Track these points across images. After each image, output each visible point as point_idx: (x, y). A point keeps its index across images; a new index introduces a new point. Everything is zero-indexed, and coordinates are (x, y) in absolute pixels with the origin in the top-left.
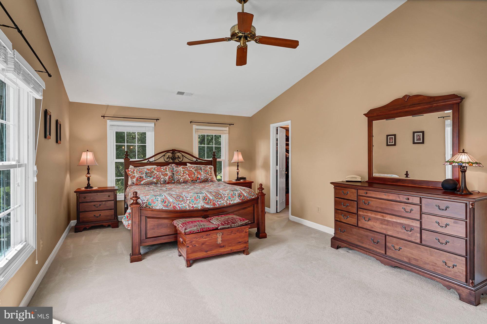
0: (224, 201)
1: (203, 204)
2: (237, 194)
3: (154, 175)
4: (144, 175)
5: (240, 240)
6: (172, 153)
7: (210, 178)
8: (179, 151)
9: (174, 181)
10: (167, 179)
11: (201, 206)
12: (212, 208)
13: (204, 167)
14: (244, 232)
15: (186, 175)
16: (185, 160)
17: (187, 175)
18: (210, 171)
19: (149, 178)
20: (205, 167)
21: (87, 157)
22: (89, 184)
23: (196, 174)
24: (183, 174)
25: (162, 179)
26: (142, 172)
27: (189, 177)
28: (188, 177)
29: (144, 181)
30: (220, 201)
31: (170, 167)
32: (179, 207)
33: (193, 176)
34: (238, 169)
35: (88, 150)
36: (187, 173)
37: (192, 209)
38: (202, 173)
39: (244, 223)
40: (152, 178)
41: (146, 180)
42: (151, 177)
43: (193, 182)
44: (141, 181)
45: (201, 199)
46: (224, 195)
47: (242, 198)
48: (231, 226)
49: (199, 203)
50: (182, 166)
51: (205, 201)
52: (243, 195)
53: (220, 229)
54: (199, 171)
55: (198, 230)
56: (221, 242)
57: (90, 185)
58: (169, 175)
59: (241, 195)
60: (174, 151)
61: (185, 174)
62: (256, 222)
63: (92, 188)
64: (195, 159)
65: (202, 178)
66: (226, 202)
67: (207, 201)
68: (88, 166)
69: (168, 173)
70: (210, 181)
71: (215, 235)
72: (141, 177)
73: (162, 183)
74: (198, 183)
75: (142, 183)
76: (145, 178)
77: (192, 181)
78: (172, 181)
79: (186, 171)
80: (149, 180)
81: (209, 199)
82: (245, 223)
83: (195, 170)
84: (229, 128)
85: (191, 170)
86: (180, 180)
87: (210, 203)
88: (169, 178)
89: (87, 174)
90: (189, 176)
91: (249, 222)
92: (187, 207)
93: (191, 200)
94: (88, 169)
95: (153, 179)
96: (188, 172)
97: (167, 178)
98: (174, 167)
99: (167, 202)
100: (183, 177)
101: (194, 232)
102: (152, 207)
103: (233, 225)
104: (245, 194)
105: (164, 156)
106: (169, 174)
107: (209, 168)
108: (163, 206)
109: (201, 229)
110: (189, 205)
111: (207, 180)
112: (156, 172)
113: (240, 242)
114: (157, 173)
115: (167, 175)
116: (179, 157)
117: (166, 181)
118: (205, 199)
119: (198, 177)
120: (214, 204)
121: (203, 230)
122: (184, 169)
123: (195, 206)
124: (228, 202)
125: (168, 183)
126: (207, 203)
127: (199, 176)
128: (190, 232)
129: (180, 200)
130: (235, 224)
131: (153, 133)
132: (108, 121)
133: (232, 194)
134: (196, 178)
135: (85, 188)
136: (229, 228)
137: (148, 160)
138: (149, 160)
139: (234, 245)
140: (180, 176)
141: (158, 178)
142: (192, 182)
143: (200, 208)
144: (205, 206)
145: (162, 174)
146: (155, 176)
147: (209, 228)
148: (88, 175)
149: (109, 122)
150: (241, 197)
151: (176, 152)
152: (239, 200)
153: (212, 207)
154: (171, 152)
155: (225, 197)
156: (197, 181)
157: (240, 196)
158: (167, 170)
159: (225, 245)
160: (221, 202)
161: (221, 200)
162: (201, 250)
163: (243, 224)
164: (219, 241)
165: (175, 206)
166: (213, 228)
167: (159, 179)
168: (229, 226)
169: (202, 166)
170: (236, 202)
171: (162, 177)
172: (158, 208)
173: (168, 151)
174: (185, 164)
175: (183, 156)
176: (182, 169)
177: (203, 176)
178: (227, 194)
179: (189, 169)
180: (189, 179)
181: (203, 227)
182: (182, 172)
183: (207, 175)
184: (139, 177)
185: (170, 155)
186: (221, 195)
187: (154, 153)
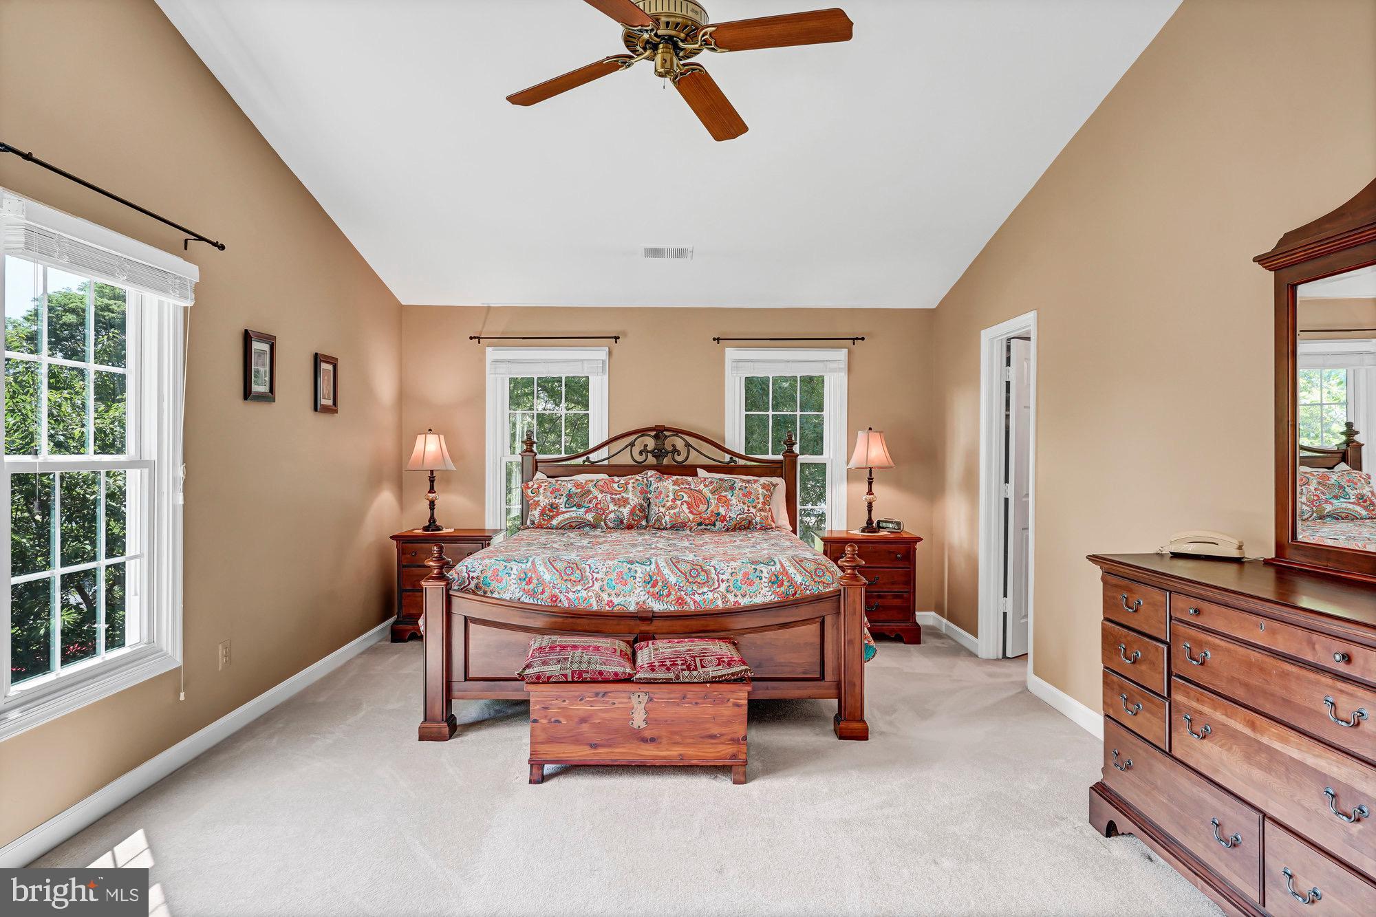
0: (716, 595)
1: (643, 598)
2: (767, 576)
3: (590, 502)
4: (561, 501)
5: (715, 730)
6: (656, 437)
7: (758, 519)
8: (677, 432)
9: (647, 522)
10: (625, 514)
11: (637, 603)
12: (672, 612)
13: (743, 481)
14: (730, 704)
15: (682, 504)
16: (694, 458)
17: (685, 507)
18: (761, 497)
19: (574, 508)
20: (748, 482)
21: (430, 447)
22: (432, 519)
23: (714, 502)
24: (674, 500)
25: (612, 516)
26: (559, 490)
27: (691, 512)
28: (687, 511)
29: (560, 518)
30: (703, 593)
31: (640, 478)
32: (568, 599)
33: (703, 507)
34: (870, 492)
35: (430, 430)
36: (686, 498)
37: (607, 608)
38: (734, 501)
39: (728, 675)
40: (583, 510)
41: (567, 516)
42: (579, 506)
43: (703, 527)
44: (552, 518)
45: (638, 579)
46: (718, 574)
47: (782, 589)
48: (677, 677)
49: (632, 592)
50: (675, 478)
51: (652, 590)
52: (791, 580)
53: (636, 683)
54: (723, 494)
55: (565, 676)
56: (643, 725)
57: (434, 522)
58: (631, 503)
59: (780, 577)
60: (659, 432)
61: (679, 503)
62: (829, 676)
63: (438, 529)
64: (727, 457)
65: (730, 517)
66: (724, 597)
67: (657, 589)
68: (432, 472)
69: (630, 496)
70: (758, 527)
71: (623, 698)
72: (553, 507)
73: (611, 525)
74: (720, 532)
75: (555, 522)
76: (564, 510)
77: (700, 524)
78: (639, 521)
79: (682, 493)
80: (573, 514)
81: (666, 583)
82: (733, 674)
83: (713, 492)
84: (849, 352)
85: (700, 492)
86: (663, 521)
87: (668, 596)
88: (632, 512)
89: (429, 492)
90: (689, 508)
91: (746, 670)
92: (593, 601)
93: (605, 583)
94: (432, 480)
95: (586, 512)
96: (690, 497)
97: (626, 511)
98: (651, 479)
100: (672, 511)
101: (549, 678)
102: (492, 592)
103: (686, 673)
104: (798, 578)
105: (632, 444)
106: (634, 499)
107: (764, 486)
108: (521, 593)
109: (573, 672)
110: (598, 597)
111: (750, 522)
112: (595, 492)
113: (713, 737)
114: (600, 496)
115: (626, 501)
116: (675, 450)
117: (622, 522)
118: (651, 581)
119: (718, 514)
120: (681, 602)
121: (580, 675)
122: (679, 486)
123: (616, 601)
124: (731, 598)
125: (630, 527)
126: (658, 597)
127: (722, 511)
128: (538, 678)
129: (572, 578)
130: (695, 673)
131: (606, 377)
132: (489, 349)
133: (746, 575)
134: (712, 516)
135: (426, 529)
136: (668, 682)
137: (584, 458)
138: (588, 458)
139: (691, 741)
140: (664, 506)
141: (601, 512)
142: (699, 528)
143: (632, 608)
144: (650, 604)
145: (613, 500)
146: (591, 506)
147: (601, 673)
148: (431, 496)
149: (492, 353)
150: (779, 586)
151: (667, 433)
152: (773, 596)
153: (672, 609)
154: (653, 433)
155: (723, 581)
156: (714, 525)
157: (776, 581)
158: (630, 487)
159: (659, 737)
160: (706, 596)
161: (705, 589)
162: (577, 740)
163: (725, 675)
164: (639, 720)
165: (555, 596)
166: (616, 674)
167: (603, 514)
168: (671, 675)
169: (738, 480)
170: (758, 600)
171: (612, 507)
172: (507, 596)
173: (643, 432)
174: (691, 471)
175: (688, 445)
176: (671, 487)
177: (735, 509)
178: (730, 570)
179: (692, 487)
180: (691, 517)
181: (584, 666)
182: (672, 496)
183: (748, 507)
184: (549, 505)
185: (651, 443)
186: (707, 573)
187: (606, 438)
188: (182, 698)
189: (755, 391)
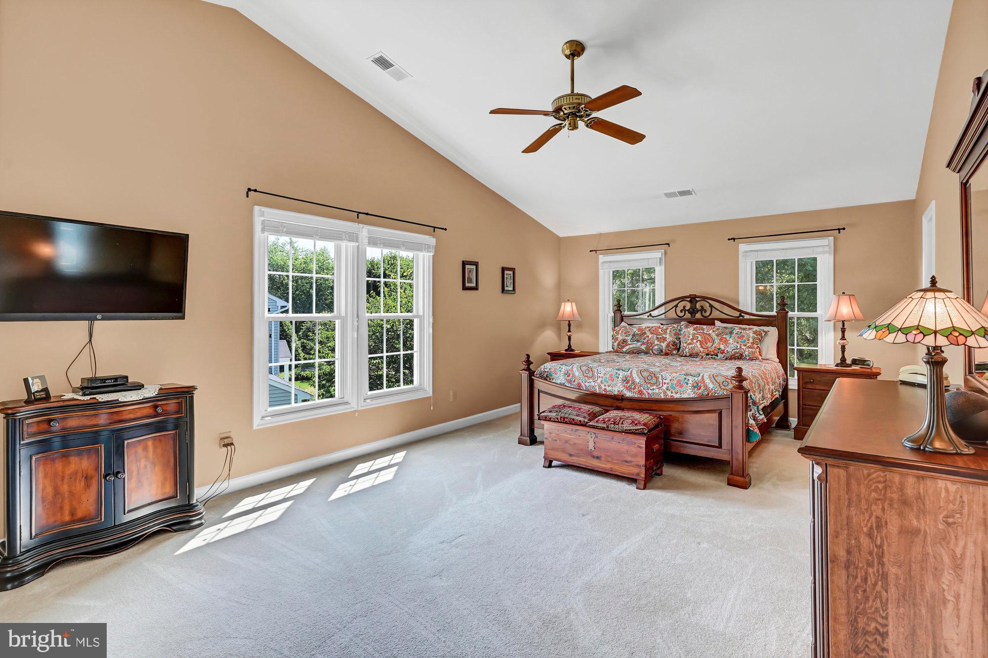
0: (660, 391)
1: (622, 389)
2: (692, 383)
3: (645, 339)
4: (629, 338)
5: (629, 459)
6: (690, 301)
7: (747, 353)
8: (704, 298)
9: (678, 352)
10: (664, 347)
11: (619, 391)
12: (636, 397)
13: (740, 328)
14: (636, 446)
15: (697, 342)
16: (716, 314)
17: (698, 344)
18: (751, 339)
19: (635, 342)
20: (744, 329)
21: (568, 308)
22: (570, 346)
23: (717, 341)
24: (692, 339)
25: (656, 347)
26: (629, 332)
27: (702, 347)
28: (699, 346)
29: (627, 347)
30: (653, 389)
31: (676, 326)
32: (585, 386)
33: (709, 344)
34: (843, 338)
35: (568, 300)
36: (700, 339)
37: (604, 392)
38: (731, 341)
39: (634, 430)
40: (640, 343)
41: (631, 346)
42: (638, 341)
43: (710, 356)
44: (623, 347)
45: (620, 379)
46: (663, 379)
47: (700, 391)
48: (608, 427)
49: (616, 385)
50: (695, 326)
51: (626, 385)
52: (706, 386)
53: (588, 427)
54: (724, 336)
55: (557, 418)
56: (593, 449)
57: (571, 347)
58: (668, 341)
59: (700, 384)
60: (693, 299)
61: (695, 341)
62: (725, 445)
63: (573, 350)
64: (737, 314)
65: (727, 351)
66: (665, 393)
67: (628, 385)
68: (569, 321)
69: (668, 336)
70: (748, 358)
71: (584, 434)
72: (624, 341)
73: (656, 353)
74: (721, 359)
75: (624, 350)
76: (630, 343)
77: (708, 355)
78: (672, 351)
79: (698, 336)
80: (634, 346)
81: (634, 382)
82: (636, 430)
83: (717, 335)
84: (835, 239)
85: (709, 335)
86: (685, 351)
87: (634, 389)
88: (668, 346)
89: (568, 332)
90: (701, 344)
91: (643, 429)
92: (597, 388)
93: (603, 379)
94: (569, 325)
95: (642, 345)
96: (702, 338)
97: (664, 345)
98: (682, 327)
99: (571, 375)
100: (690, 346)
101: (550, 418)
102: (553, 379)
103: (612, 426)
104: (711, 386)
105: (676, 306)
106: (669, 338)
107: (755, 333)
108: (565, 381)
109: (561, 417)
110: (599, 386)
111: (741, 355)
112: (648, 334)
113: (626, 461)
114: (650, 336)
115: (665, 339)
116: (703, 309)
117: (662, 351)
118: (626, 380)
119: (719, 349)
120: (641, 392)
121: (564, 420)
122: (696, 331)
123: (608, 389)
124: (669, 393)
125: (667, 354)
126: (628, 389)
127: (722, 347)
128: (546, 417)
129: (588, 375)
130: (617, 426)
131: (663, 267)
132: (601, 256)
133: (679, 381)
134: (715, 350)
135: (566, 350)
136: (603, 429)
137: (648, 314)
138: (651, 314)
139: (615, 461)
140: (686, 343)
141: (650, 345)
142: (708, 357)
143: (616, 393)
144: (625, 392)
145: (657, 338)
146: (645, 341)
147: (573, 420)
148: (569, 333)
149: (602, 258)
150: (698, 389)
151: (698, 299)
152: (694, 395)
153: (636, 396)
154: (689, 299)
155: (665, 383)
156: (717, 356)
157: (696, 386)
158: (668, 331)
159: (601, 457)
160: (655, 391)
161: (655, 387)
162: (564, 451)
163: (632, 430)
164: (591, 446)
165: (579, 383)
166: (580, 421)
167: (651, 346)
168: (605, 426)
169: (737, 328)
170: (685, 396)
171: (656, 342)
172: (559, 382)
173: (683, 299)
174: (711, 322)
175: (711, 306)
176: (692, 332)
177: (732, 345)
178: (670, 378)
179: (705, 332)
180: (702, 350)
181: (566, 416)
182: (691, 337)
183: (741, 345)
184: (622, 340)
185: (688, 306)
186: (657, 378)
187: (663, 301)
188: (432, 409)
189: (763, 271)
